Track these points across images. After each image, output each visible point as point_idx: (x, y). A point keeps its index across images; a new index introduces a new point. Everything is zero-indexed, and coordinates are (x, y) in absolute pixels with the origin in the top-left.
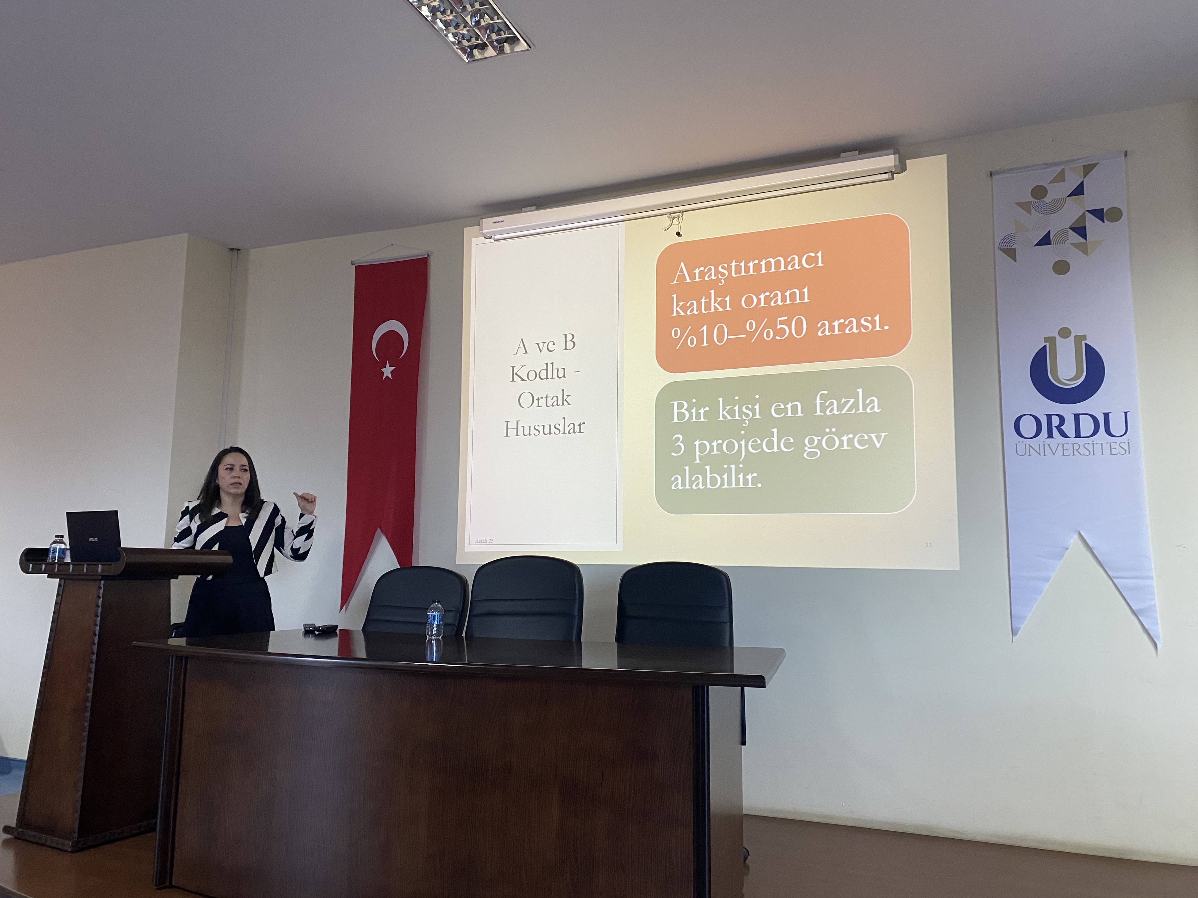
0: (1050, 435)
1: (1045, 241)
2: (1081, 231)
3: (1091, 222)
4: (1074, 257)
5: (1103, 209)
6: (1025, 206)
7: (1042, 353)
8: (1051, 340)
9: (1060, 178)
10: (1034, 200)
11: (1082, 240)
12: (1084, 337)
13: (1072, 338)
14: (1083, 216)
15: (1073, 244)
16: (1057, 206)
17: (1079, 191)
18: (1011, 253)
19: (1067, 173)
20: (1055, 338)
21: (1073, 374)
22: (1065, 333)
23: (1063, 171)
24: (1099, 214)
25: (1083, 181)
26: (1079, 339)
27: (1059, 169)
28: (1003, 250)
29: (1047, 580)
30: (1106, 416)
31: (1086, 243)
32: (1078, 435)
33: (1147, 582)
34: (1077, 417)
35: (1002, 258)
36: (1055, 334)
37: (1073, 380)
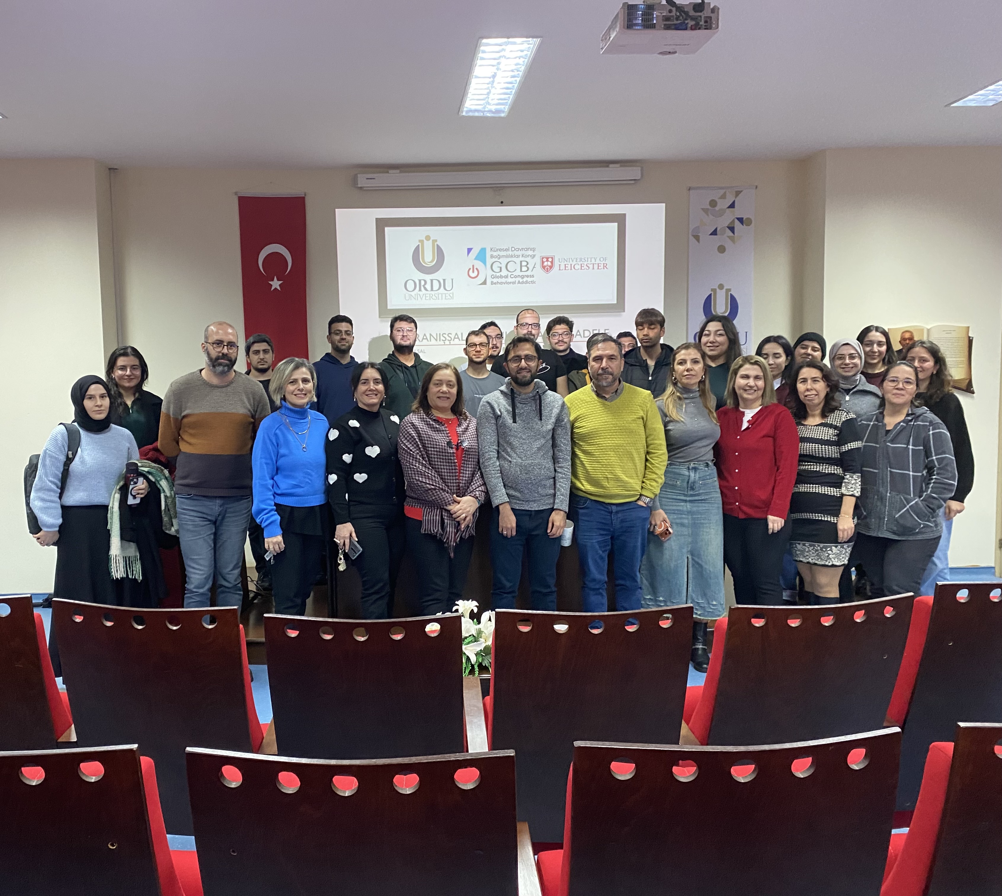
1: (714, 233)
2: (732, 229)
3: (737, 225)
4: (728, 244)
5: (743, 218)
6: (705, 211)
7: (710, 297)
8: (714, 290)
9: (723, 197)
10: (710, 208)
11: (731, 234)
12: (730, 290)
13: (724, 290)
14: (733, 221)
15: (728, 237)
16: (721, 213)
17: (732, 206)
18: (697, 238)
19: (728, 194)
20: (716, 289)
21: (724, 309)
22: (721, 287)
23: (725, 193)
24: (741, 220)
25: (735, 200)
26: (728, 290)
27: (724, 191)
28: (693, 236)
31: (734, 237)
35: (692, 240)
36: (716, 287)
37: (723, 313)
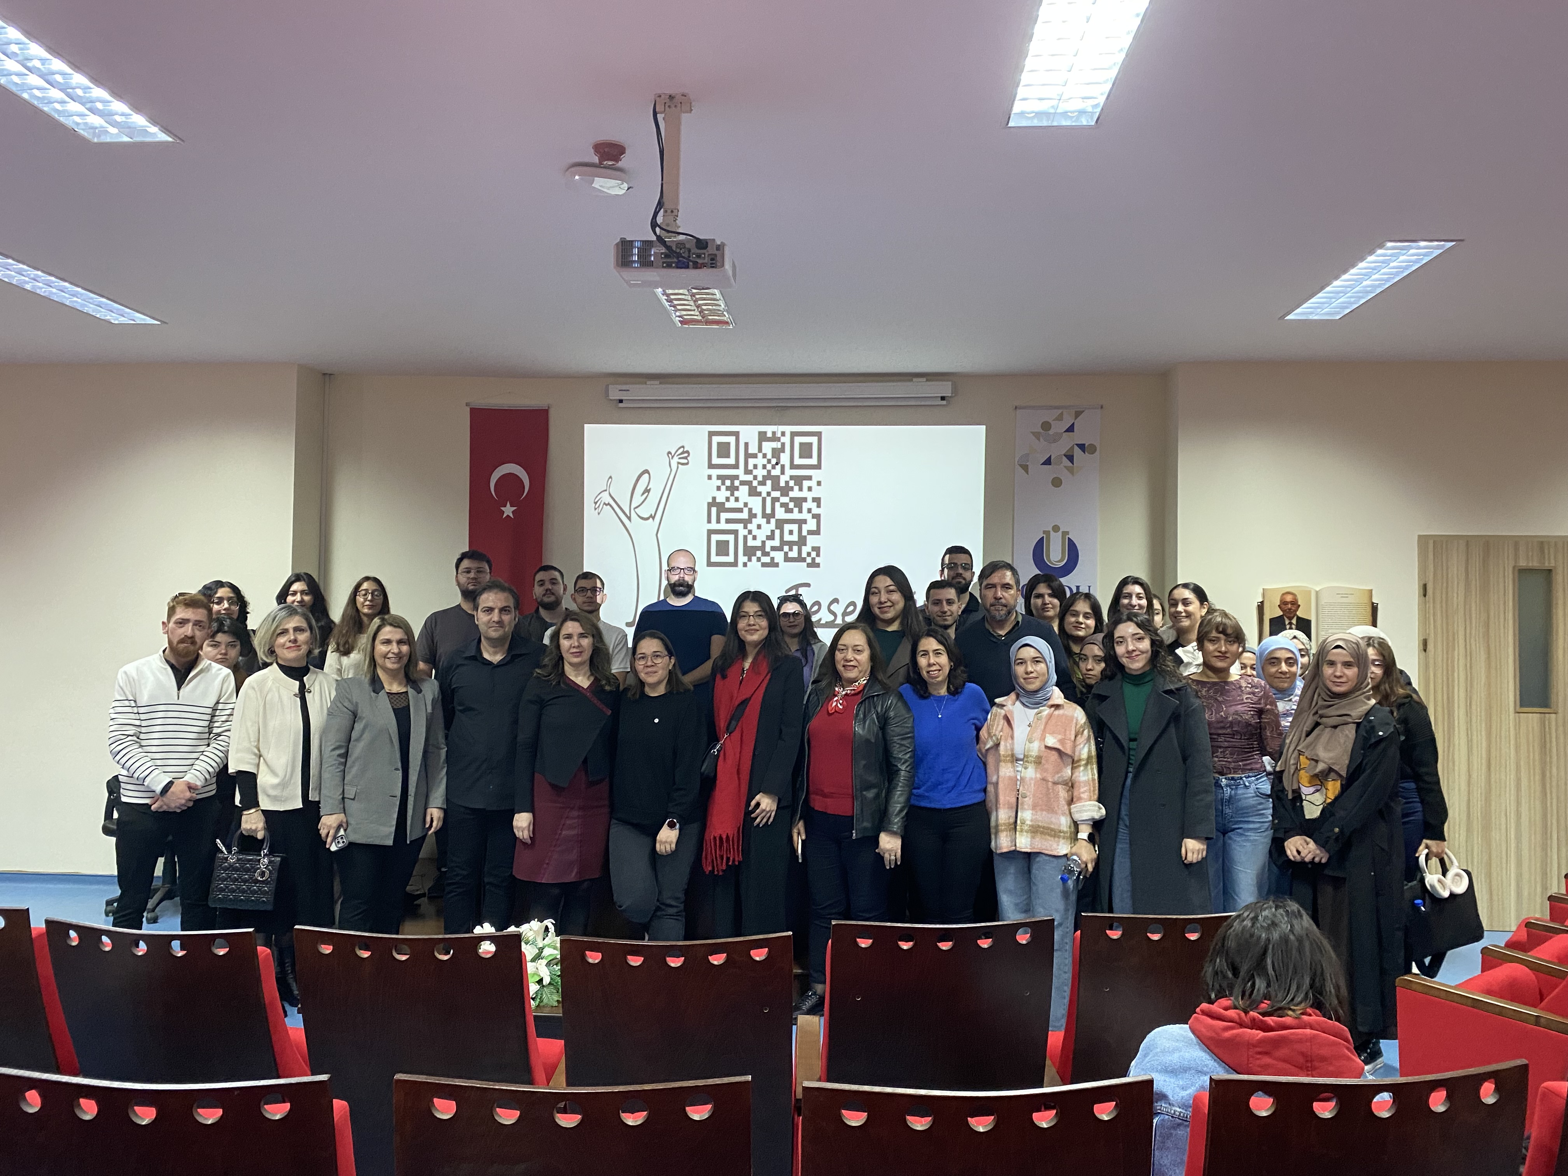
1: (1048, 462)
2: (1070, 458)
3: (1077, 451)
4: (1065, 475)
5: (1084, 444)
6: (1037, 435)
7: (1041, 541)
8: (1047, 533)
9: (1060, 418)
10: (1041, 431)
11: (1071, 465)
12: (1067, 533)
13: (1060, 533)
14: (1072, 448)
15: (1065, 467)
16: (1056, 439)
17: (1071, 429)
18: (1025, 468)
19: (1065, 416)
20: (1049, 531)
21: (1059, 557)
22: (1056, 529)
23: (1062, 413)
24: (1082, 447)
25: (1074, 423)
26: (1065, 533)
27: (1060, 411)
28: (1021, 466)
31: (1073, 467)
35: (1019, 470)
36: (1050, 529)
37: (1059, 561)
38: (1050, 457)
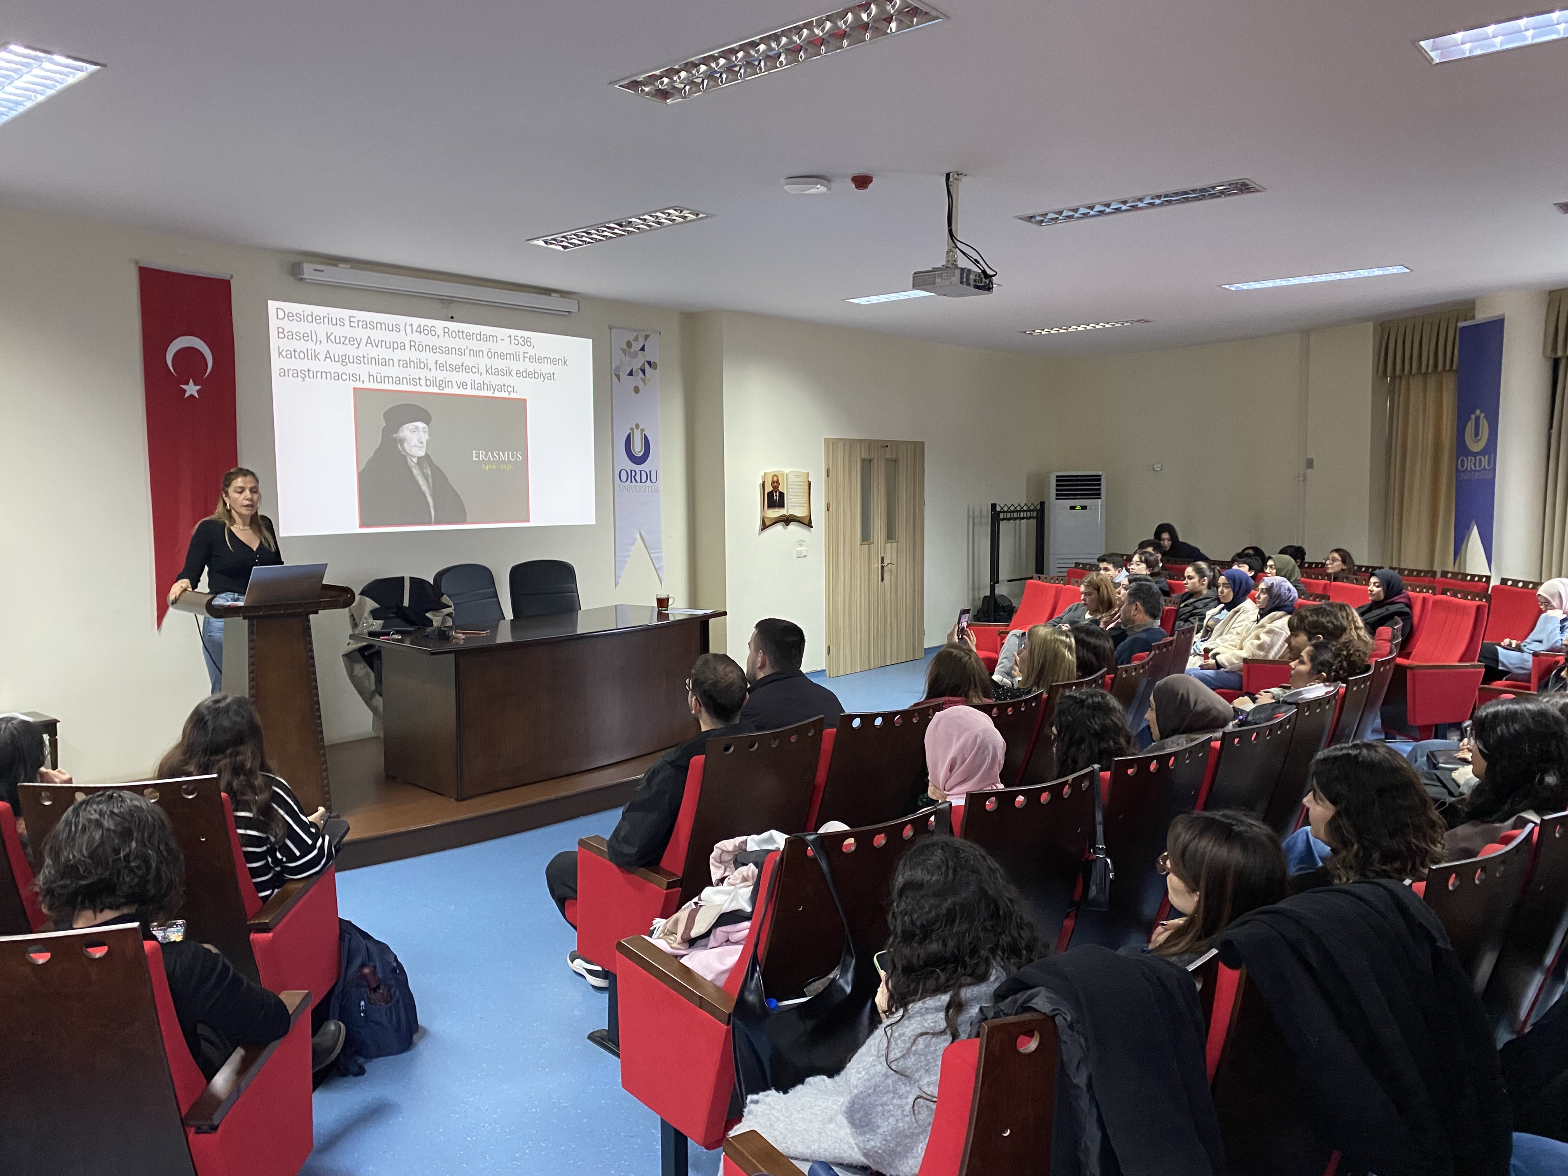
0: (631, 482)
1: (631, 374)
2: (643, 371)
3: (647, 367)
4: (641, 385)
5: (651, 361)
6: (623, 350)
7: (629, 434)
8: (632, 429)
9: (636, 339)
10: (627, 348)
11: (644, 377)
12: (644, 430)
13: (640, 430)
14: (644, 364)
15: (641, 378)
16: (634, 355)
17: (643, 349)
18: (618, 377)
19: (640, 337)
20: (634, 429)
21: (639, 450)
22: (637, 426)
23: (637, 335)
24: (649, 363)
25: (644, 344)
26: (642, 430)
27: (636, 333)
28: (616, 375)
29: (629, 556)
30: (650, 472)
31: (645, 379)
32: (641, 482)
33: (661, 555)
34: (641, 471)
35: (614, 378)
36: (634, 427)
37: (640, 452)
38: (632, 370)
